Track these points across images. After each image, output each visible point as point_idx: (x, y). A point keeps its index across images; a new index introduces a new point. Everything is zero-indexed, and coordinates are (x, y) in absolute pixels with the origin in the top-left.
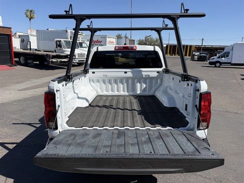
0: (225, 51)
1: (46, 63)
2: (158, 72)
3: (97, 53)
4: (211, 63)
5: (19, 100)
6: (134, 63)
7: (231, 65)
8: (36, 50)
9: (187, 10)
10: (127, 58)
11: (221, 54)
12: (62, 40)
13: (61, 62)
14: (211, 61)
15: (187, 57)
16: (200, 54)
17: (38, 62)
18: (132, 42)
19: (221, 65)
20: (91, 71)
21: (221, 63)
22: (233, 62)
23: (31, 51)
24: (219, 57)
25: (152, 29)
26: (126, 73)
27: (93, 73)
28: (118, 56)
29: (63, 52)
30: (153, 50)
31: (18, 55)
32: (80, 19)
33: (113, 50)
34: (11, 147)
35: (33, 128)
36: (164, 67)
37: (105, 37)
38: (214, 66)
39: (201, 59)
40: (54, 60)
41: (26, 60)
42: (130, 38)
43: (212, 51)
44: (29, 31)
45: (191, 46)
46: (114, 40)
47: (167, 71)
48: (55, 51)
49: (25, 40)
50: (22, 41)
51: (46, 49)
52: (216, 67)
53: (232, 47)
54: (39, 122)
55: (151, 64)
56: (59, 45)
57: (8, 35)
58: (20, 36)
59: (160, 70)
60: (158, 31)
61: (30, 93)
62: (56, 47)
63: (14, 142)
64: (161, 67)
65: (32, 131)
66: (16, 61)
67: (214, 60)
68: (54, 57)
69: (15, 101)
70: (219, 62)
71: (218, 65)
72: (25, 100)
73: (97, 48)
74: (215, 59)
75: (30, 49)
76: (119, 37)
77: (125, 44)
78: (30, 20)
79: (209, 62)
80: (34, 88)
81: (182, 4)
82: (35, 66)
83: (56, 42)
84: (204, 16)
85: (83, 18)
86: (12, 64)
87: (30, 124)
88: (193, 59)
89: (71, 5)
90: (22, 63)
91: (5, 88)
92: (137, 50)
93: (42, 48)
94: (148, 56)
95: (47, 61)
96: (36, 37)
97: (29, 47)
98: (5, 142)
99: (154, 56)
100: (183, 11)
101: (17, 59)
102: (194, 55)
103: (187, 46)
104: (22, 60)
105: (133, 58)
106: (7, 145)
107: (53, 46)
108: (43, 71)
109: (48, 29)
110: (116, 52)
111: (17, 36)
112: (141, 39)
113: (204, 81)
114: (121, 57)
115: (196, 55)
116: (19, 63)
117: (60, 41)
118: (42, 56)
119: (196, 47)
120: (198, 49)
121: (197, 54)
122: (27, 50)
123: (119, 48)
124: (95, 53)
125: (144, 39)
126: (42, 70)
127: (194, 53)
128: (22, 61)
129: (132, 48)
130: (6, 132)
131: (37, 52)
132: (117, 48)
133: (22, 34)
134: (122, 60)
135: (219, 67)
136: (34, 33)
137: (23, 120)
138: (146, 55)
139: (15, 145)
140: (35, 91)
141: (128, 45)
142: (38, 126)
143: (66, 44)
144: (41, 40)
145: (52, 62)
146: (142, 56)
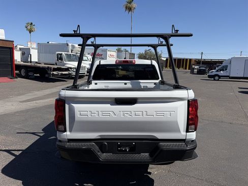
0: (224, 64)
1: (47, 76)
2: (155, 84)
3: (99, 66)
4: (209, 76)
5: (22, 112)
6: (133, 76)
7: (230, 78)
8: (36, 62)
9: (177, 31)
10: (127, 71)
11: (220, 67)
12: (63, 53)
13: (62, 74)
14: (210, 74)
15: (187, 70)
16: (200, 67)
17: (38, 75)
18: (132, 55)
19: (220, 78)
20: (93, 82)
21: (220, 77)
22: (231, 76)
23: (33, 64)
24: (217, 71)
25: (149, 46)
26: (125, 84)
27: (96, 84)
28: (118, 69)
29: (64, 64)
30: (150, 64)
31: (19, 67)
32: (86, 37)
33: (114, 63)
34: (17, 153)
35: (36, 136)
36: (160, 79)
37: (105, 51)
38: (213, 79)
39: (200, 72)
40: (55, 73)
41: (27, 72)
42: (130, 52)
43: (211, 64)
44: (29, 44)
45: (190, 60)
46: (115, 54)
47: (162, 83)
48: (56, 64)
49: (26, 53)
50: (23, 54)
51: (46, 62)
52: (215, 80)
53: (230, 61)
54: (42, 132)
55: (149, 77)
56: (60, 58)
57: (10, 48)
58: (20, 49)
59: (157, 81)
60: (154, 47)
61: (31, 105)
62: (57, 60)
63: (19, 149)
64: (158, 79)
65: (36, 139)
66: (17, 74)
67: (213, 74)
68: (55, 70)
69: (17, 112)
70: (217, 75)
71: (217, 78)
72: (27, 111)
73: (100, 61)
74: (214, 72)
75: (31, 62)
76: (119, 51)
77: (125, 58)
78: (30, 32)
79: (208, 76)
80: (35, 100)
81: (173, 26)
82: (36, 79)
83: (57, 55)
84: (191, 35)
85: (89, 36)
86: (13, 76)
87: (34, 133)
88: (192, 72)
89: (79, 26)
90: (23, 75)
91: (7, 99)
92: (136, 63)
93: (42, 61)
94: (146, 69)
95: (48, 74)
96: (37, 50)
97: (29, 60)
98: (11, 149)
99: (152, 69)
100: (174, 32)
101: (17, 72)
102: (194, 69)
103: (187, 60)
104: (23, 72)
105: (133, 71)
106: (13, 152)
107: (54, 59)
108: (44, 83)
109: (48, 43)
110: (117, 65)
111: (18, 49)
112: (141, 53)
113: (192, 90)
114: (122, 70)
115: (196, 69)
116: (20, 76)
117: (62, 54)
118: (43, 68)
119: (195, 61)
120: (198, 62)
121: (196, 67)
122: (28, 62)
123: (120, 62)
124: (98, 66)
125: (144, 52)
126: (42, 82)
127: (193, 66)
128: (23, 74)
129: (131, 62)
130: (11, 141)
131: (38, 65)
132: (117, 62)
133: (23, 47)
134: (122, 73)
135: (218, 80)
136: (35, 46)
137: (26, 129)
138: (145, 68)
139: (21, 152)
140: (36, 103)
141: (128, 59)
142: (42, 135)
143: (67, 57)
144: (42, 53)
145: (53, 74)
146: (141, 69)
